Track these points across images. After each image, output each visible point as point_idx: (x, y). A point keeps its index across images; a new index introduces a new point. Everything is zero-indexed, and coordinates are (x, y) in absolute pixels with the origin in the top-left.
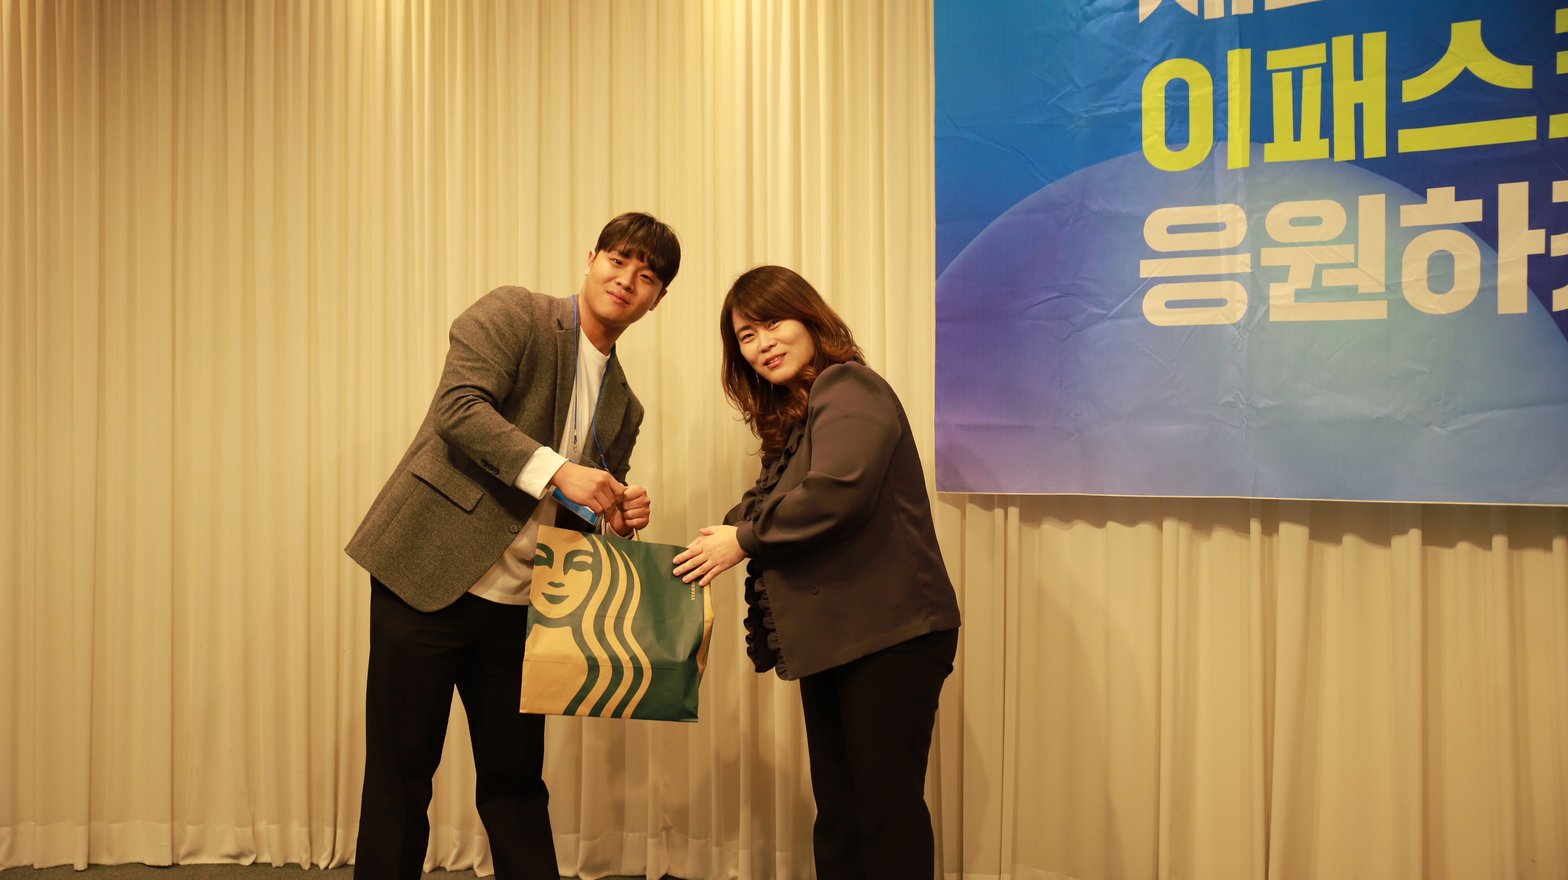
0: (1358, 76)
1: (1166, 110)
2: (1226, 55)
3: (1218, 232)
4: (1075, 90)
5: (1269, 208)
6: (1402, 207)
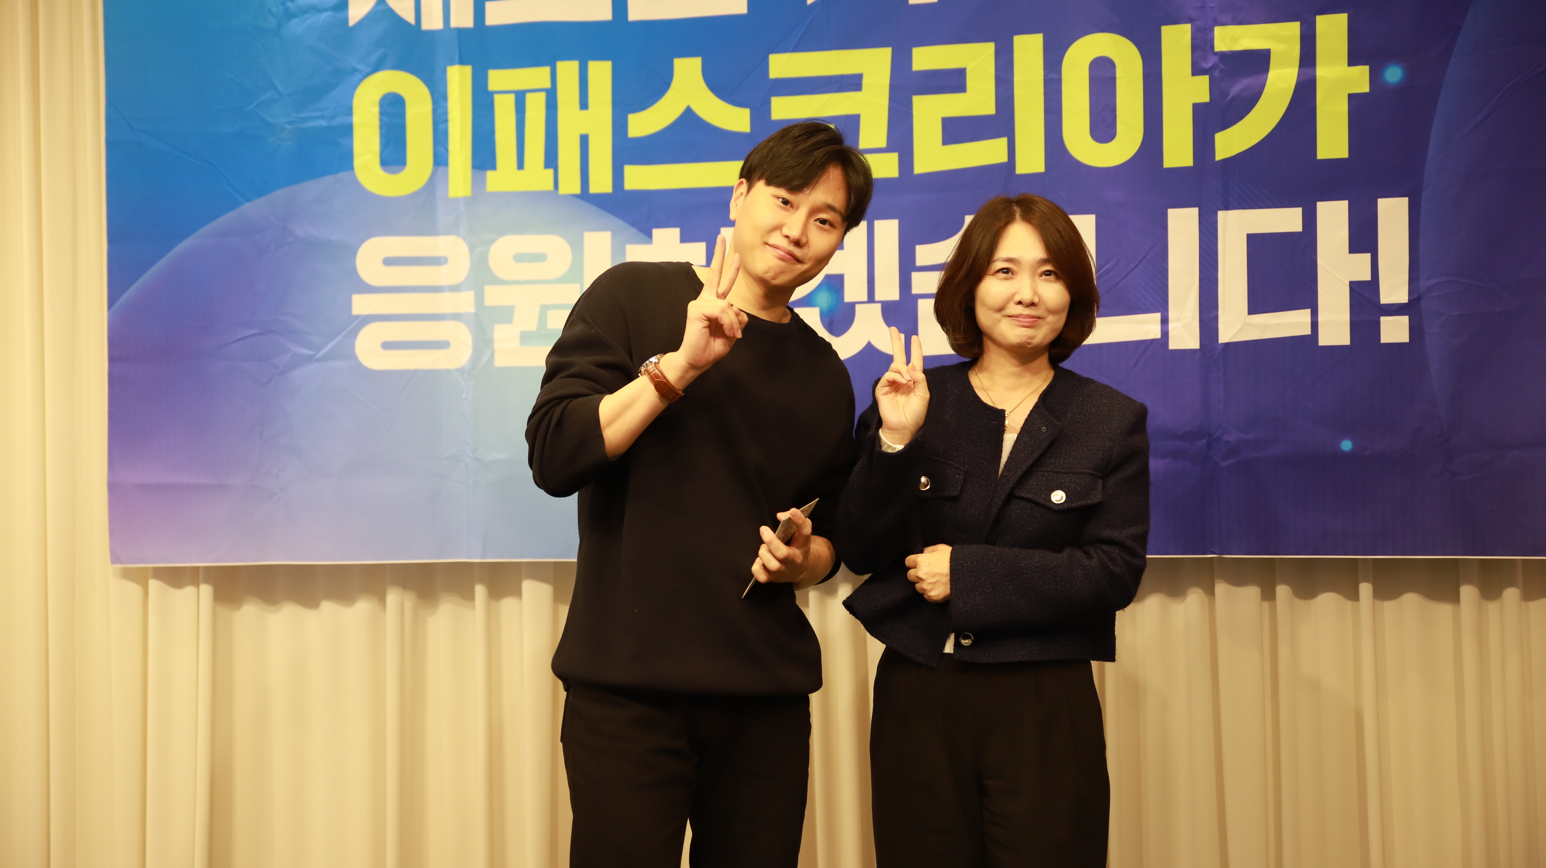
0: (584, 104)
1: (381, 127)
2: (445, 71)
3: (439, 267)
4: (277, 97)
5: (491, 242)
6: (629, 248)
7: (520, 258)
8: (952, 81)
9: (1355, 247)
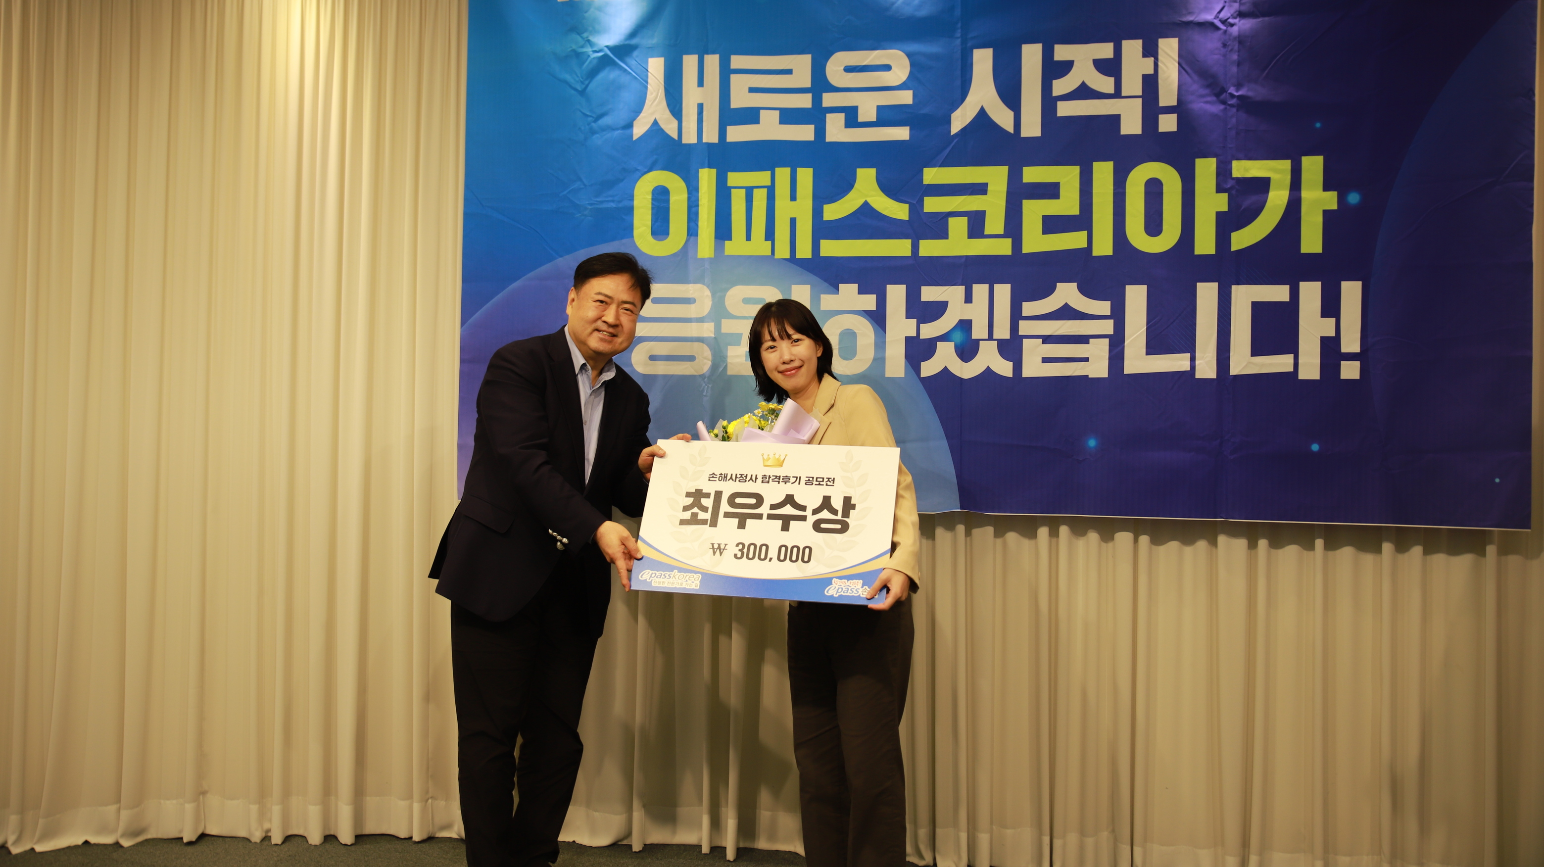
0: (793, 198)
1: (653, 208)
2: (698, 172)
3: (689, 305)
4: (582, 187)
5: (727, 290)
6: (822, 296)
7: (747, 301)
8: (1051, 191)
9: (1325, 314)
